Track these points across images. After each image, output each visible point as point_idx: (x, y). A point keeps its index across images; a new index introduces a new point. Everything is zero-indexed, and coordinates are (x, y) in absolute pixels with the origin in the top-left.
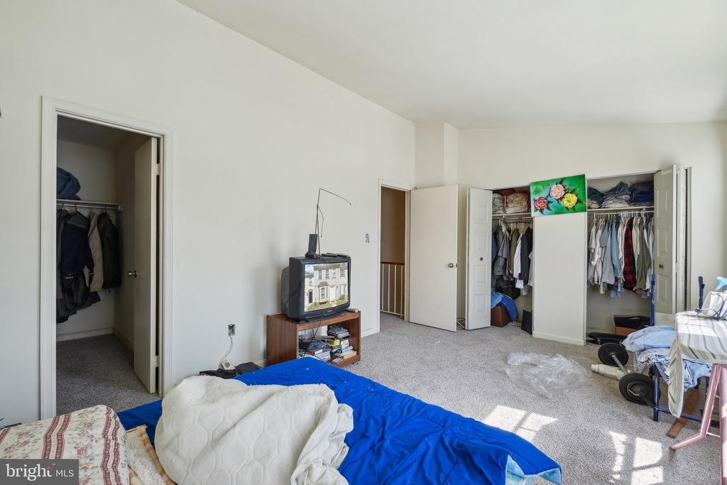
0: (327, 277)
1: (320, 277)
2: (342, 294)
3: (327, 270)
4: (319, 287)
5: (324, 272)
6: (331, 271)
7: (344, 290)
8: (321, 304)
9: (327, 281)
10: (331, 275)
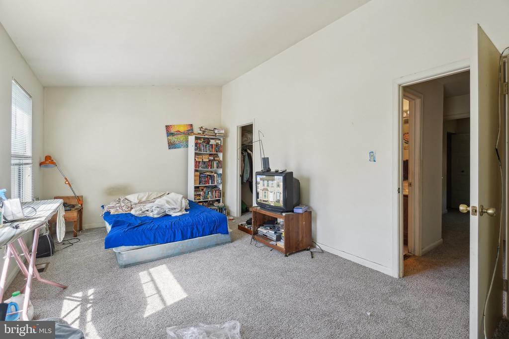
0: (268, 186)
1: (264, 185)
2: (278, 198)
3: (268, 181)
4: (263, 190)
5: (266, 182)
6: (270, 182)
7: (280, 196)
8: (264, 201)
9: (268, 188)
10: (270, 185)
